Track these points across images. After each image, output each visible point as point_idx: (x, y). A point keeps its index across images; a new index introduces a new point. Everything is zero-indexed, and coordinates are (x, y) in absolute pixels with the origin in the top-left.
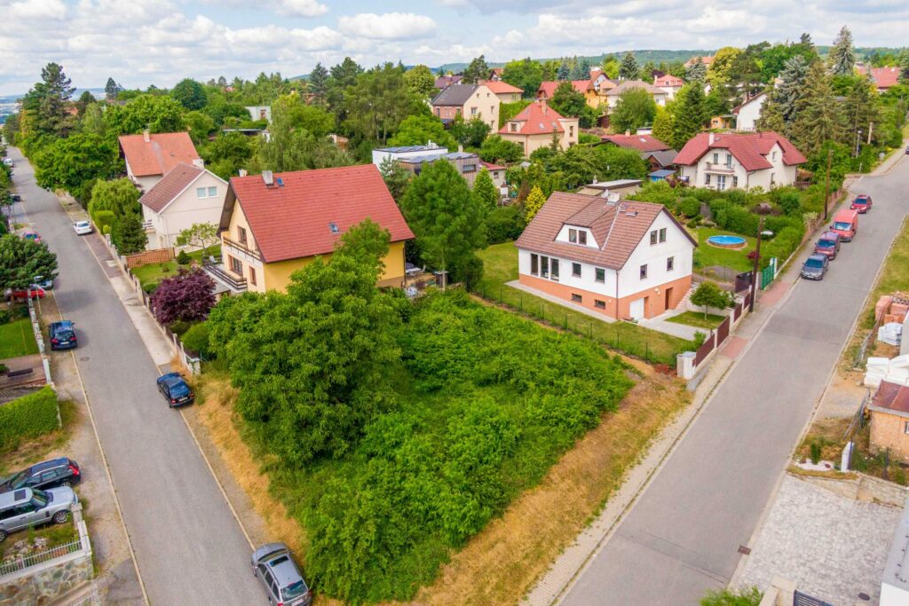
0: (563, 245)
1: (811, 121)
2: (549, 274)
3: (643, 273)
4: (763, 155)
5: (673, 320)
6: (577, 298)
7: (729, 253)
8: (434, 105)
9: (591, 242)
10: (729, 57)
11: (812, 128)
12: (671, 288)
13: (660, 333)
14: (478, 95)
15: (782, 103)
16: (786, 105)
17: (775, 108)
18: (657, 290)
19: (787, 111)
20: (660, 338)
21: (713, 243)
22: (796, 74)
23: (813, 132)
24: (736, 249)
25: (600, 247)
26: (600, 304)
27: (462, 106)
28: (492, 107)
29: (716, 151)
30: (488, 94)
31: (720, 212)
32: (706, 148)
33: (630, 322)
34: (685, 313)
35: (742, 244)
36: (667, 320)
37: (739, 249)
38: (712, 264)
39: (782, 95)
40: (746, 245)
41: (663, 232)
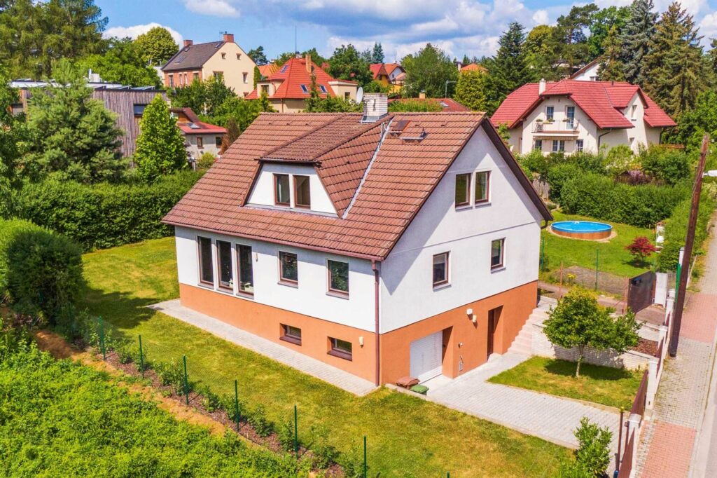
0: (262, 212)
1: (669, 78)
2: (235, 282)
3: (439, 273)
4: (619, 109)
5: (504, 378)
6: (291, 333)
7: (591, 246)
8: (166, 72)
9: (321, 201)
10: (545, 36)
11: (670, 88)
12: (500, 309)
13: (481, 422)
14: (223, 55)
15: (625, 62)
16: (631, 64)
17: (617, 68)
18: (469, 311)
19: (632, 72)
20: (482, 437)
21: (560, 231)
22: (643, 22)
23: (672, 94)
24: (601, 241)
25: (340, 211)
26: (341, 347)
27: (200, 69)
28: (245, 75)
29: (550, 104)
30: (239, 56)
31: (567, 184)
32: (536, 98)
33: (408, 392)
34: (529, 362)
35: (609, 232)
36: (493, 380)
37: (605, 240)
38: (567, 265)
39: (625, 50)
40: (614, 234)
41: (483, 178)
